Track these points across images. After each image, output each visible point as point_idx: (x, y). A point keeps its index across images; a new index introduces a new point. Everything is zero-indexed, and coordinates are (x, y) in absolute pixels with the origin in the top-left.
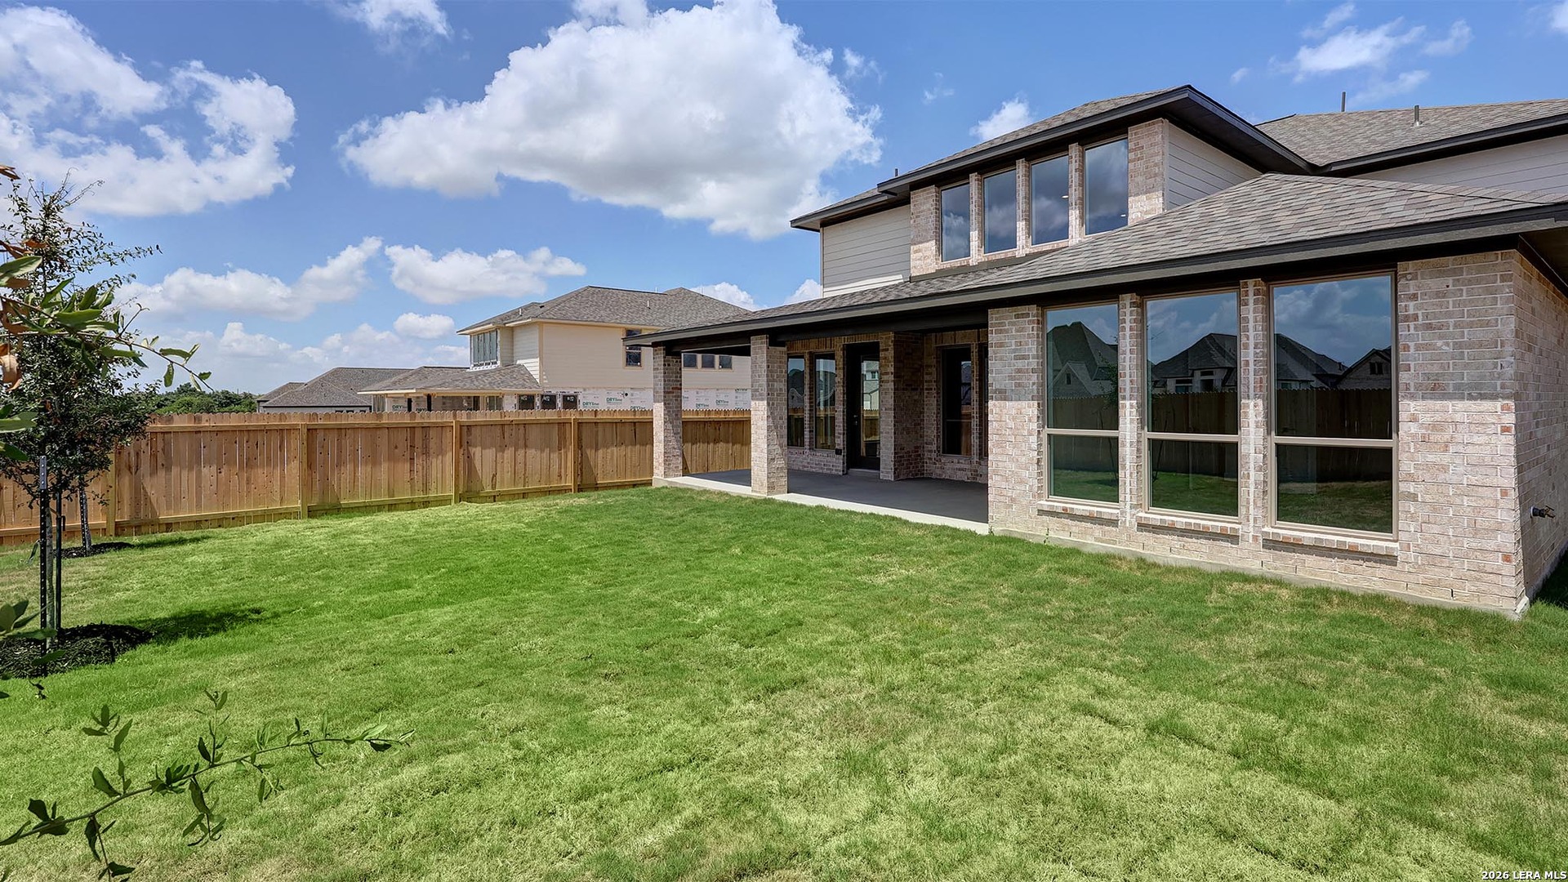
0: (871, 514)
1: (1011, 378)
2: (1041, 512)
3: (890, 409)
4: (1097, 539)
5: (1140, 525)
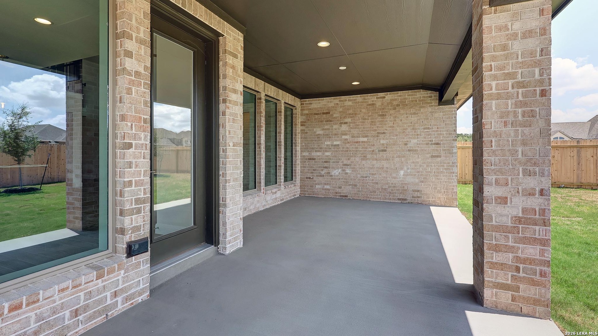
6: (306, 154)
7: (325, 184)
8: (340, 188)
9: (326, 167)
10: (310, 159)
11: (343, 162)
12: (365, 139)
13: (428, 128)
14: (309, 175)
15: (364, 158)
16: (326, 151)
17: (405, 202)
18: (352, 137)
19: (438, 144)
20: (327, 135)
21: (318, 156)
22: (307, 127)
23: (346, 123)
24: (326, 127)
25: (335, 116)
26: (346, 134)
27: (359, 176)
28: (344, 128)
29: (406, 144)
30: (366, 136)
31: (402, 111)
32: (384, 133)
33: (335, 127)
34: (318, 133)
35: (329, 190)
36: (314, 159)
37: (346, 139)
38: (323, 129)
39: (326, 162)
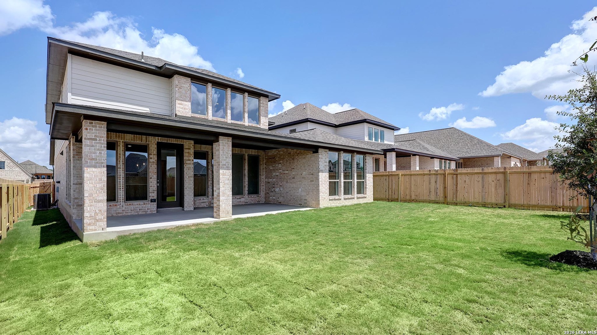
0: (289, 212)
1: (324, 167)
2: (330, 200)
3: (192, 177)
4: (338, 204)
5: (344, 199)
6: (267, 180)
7: (273, 196)
8: (279, 198)
9: (274, 187)
10: (268, 183)
11: (279, 184)
12: (287, 172)
13: (309, 166)
14: (268, 191)
15: (287, 182)
16: (274, 179)
17: (301, 206)
18: (283, 171)
19: (313, 174)
20: (274, 170)
21: (271, 181)
22: (267, 166)
23: (280, 163)
24: (274, 165)
25: (277, 159)
26: (280, 169)
27: (285, 192)
28: (280, 166)
29: (301, 175)
30: (288, 170)
31: (300, 157)
32: (294, 169)
33: (277, 165)
34: (271, 168)
35: (275, 199)
36: (269, 183)
37: (281, 172)
38: (273, 167)
39: (273, 184)
